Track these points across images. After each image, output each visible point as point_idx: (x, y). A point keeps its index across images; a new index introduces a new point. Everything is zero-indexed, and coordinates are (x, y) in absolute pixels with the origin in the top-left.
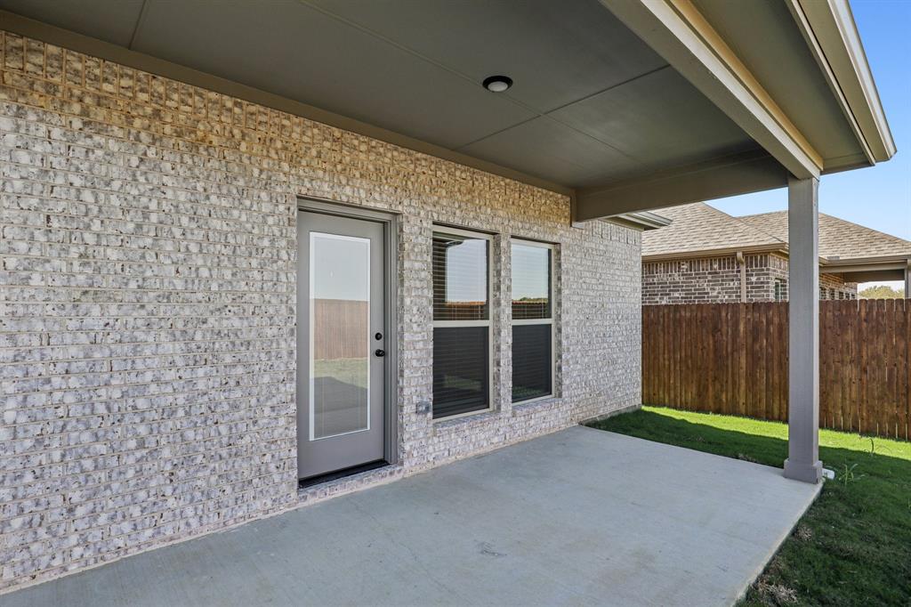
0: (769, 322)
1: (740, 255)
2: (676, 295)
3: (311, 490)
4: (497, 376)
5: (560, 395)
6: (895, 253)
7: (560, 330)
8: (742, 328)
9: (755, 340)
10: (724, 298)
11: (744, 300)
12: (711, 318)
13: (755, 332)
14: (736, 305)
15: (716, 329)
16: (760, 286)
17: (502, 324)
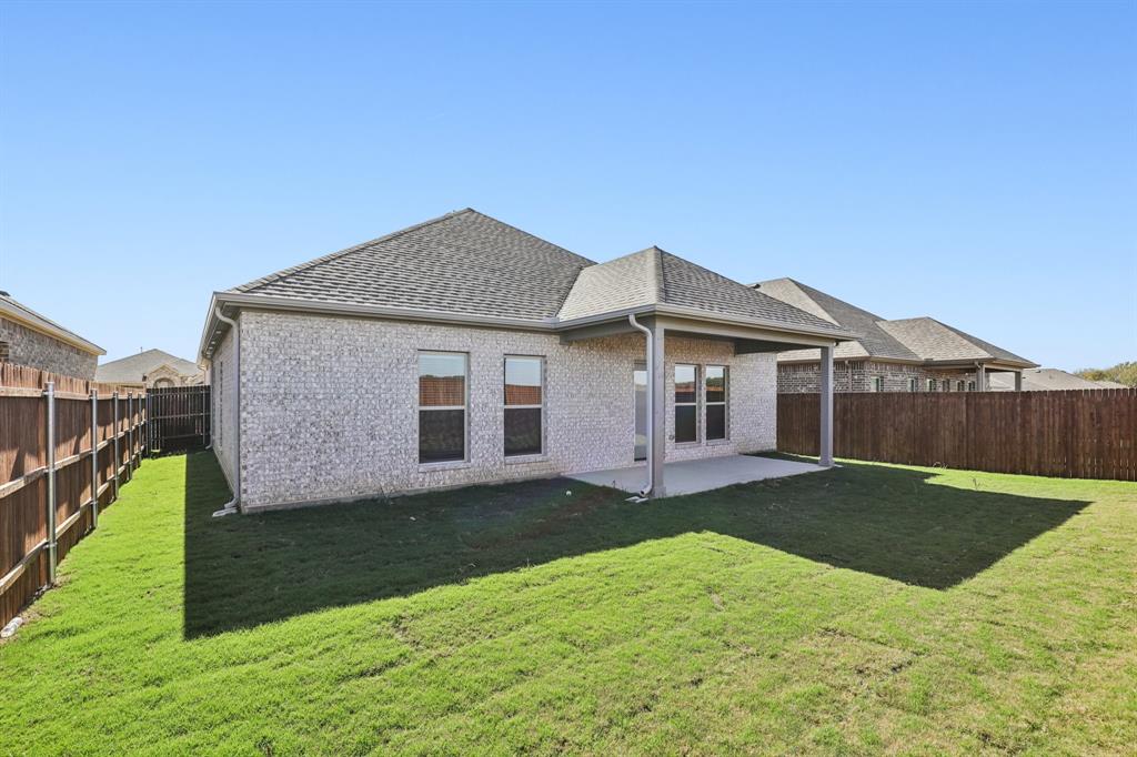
4: (700, 428)
5: (730, 439)
7: (729, 408)
10: (839, 389)
17: (702, 405)
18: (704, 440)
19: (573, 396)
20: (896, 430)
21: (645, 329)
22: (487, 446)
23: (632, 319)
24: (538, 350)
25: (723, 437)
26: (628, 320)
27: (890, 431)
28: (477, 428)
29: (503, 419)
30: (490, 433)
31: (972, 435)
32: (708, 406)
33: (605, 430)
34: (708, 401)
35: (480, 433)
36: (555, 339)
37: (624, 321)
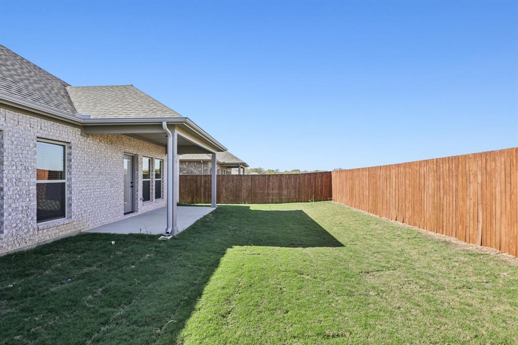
0: (208, 180)
1: (202, 161)
2: (184, 172)
3: (127, 215)
4: (152, 192)
5: (163, 198)
6: (237, 162)
7: (163, 182)
8: (202, 182)
9: (205, 184)
10: (197, 173)
11: (203, 174)
12: (195, 178)
13: (205, 183)
14: (201, 175)
15: (196, 182)
16: (206, 170)
17: (153, 180)
18: (154, 200)
19: (89, 174)
20: (226, 190)
21: (170, 133)
22: (20, 216)
23: (165, 124)
24: (64, 137)
25: (160, 197)
26: (162, 125)
27: (224, 190)
28: (10, 201)
29: (35, 192)
30: (24, 204)
31: (253, 190)
32: (156, 181)
33: (108, 196)
34: (156, 178)
35: (13, 205)
36: (78, 131)
37: (160, 126)
